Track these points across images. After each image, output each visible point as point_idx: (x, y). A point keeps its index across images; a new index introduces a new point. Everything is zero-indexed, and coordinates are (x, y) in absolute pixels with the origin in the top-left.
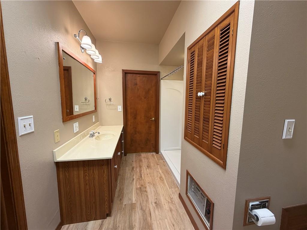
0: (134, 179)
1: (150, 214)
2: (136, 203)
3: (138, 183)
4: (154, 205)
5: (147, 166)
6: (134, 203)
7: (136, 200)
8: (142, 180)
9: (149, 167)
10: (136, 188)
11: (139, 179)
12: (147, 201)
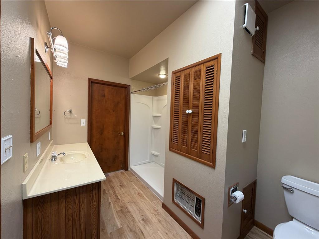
0: (110, 203)
1: (142, 232)
2: (122, 227)
3: (116, 205)
4: (142, 222)
5: (120, 185)
6: (120, 227)
7: (121, 224)
8: (121, 202)
9: (122, 186)
10: (116, 212)
11: (116, 201)
12: (134, 220)
